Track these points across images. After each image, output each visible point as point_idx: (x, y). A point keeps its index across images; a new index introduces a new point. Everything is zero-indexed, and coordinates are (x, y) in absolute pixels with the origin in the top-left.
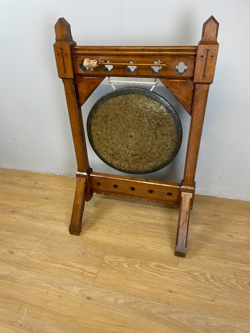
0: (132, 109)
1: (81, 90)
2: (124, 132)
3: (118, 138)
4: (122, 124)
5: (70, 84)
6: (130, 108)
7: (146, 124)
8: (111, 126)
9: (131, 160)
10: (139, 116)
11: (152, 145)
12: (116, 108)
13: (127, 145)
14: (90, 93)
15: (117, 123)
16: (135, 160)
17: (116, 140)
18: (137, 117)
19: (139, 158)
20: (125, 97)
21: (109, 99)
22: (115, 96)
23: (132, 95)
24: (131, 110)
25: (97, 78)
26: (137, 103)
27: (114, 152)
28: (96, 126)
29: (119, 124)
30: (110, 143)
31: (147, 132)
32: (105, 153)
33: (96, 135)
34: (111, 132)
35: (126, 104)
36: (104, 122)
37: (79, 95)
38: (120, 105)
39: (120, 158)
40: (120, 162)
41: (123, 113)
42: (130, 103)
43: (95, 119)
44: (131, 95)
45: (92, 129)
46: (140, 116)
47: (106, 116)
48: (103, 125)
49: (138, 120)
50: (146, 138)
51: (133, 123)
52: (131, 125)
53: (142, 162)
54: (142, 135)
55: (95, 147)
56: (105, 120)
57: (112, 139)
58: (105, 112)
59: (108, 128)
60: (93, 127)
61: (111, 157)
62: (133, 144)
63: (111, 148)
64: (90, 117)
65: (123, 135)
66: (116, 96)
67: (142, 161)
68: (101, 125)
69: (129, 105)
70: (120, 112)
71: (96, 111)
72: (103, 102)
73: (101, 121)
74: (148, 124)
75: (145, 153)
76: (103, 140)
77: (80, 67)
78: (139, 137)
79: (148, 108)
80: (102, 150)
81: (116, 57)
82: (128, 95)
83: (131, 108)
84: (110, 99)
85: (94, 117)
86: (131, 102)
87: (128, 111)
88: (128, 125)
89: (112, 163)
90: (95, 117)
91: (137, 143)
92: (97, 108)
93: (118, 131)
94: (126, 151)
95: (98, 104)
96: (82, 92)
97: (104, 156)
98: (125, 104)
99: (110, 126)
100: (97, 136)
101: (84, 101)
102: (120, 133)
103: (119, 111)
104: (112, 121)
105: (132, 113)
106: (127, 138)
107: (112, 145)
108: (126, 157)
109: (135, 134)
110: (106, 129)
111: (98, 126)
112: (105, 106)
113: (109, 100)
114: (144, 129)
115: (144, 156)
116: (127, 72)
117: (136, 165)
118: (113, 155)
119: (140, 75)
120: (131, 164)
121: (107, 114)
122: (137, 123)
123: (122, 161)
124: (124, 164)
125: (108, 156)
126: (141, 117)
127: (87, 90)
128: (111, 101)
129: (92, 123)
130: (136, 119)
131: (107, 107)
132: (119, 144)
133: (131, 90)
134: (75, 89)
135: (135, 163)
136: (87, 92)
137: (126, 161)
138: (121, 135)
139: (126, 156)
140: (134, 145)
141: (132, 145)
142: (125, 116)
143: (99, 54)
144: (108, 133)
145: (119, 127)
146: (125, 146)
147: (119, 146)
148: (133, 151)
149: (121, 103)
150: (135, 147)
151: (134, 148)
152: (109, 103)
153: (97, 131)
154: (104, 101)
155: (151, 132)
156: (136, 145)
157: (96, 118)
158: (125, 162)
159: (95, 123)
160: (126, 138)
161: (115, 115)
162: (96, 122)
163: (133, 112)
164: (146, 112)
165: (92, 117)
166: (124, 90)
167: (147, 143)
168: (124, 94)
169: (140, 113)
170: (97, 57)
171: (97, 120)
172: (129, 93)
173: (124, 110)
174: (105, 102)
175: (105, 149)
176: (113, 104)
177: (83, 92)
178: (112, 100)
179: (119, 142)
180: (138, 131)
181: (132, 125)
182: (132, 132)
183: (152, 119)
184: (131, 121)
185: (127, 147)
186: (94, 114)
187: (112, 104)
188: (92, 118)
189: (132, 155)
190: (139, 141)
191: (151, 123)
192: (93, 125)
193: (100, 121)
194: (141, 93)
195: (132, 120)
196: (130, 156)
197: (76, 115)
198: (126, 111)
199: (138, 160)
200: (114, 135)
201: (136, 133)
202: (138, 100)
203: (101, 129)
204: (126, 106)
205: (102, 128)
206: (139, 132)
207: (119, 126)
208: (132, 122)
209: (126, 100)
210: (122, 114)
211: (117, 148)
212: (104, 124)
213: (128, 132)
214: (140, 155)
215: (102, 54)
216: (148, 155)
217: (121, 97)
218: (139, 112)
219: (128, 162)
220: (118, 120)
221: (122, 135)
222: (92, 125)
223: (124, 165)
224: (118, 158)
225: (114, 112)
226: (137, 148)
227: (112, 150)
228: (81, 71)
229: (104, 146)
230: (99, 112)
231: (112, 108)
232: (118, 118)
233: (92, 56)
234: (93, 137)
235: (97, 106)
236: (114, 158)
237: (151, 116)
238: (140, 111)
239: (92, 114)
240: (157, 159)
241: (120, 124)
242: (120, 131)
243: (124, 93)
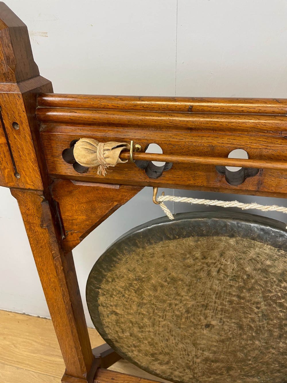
0: (222, 271)
1: (70, 214)
2: (189, 315)
3: (171, 325)
4: (187, 300)
5: (34, 203)
6: (216, 267)
7: (259, 306)
8: (154, 301)
9: (200, 368)
10: (240, 289)
11: (267, 348)
12: (170, 265)
13: (195, 340)
14: (96, 223)
15: (173, 296)
16: (211, 369)
17: (166, 330)
18: (234, 289)
19: (223, 367)
20: (203, 241)
21: (153, 241)
22: (172, 237)
23: (228, 238)
24: (218, 272)
25: (118, 187)
26: (240, 259)
27: (158, 350)
28: (112, 297)
29: (176, 299)
30: (147, 333)
31: (257, 323)
32: (134, 349)
33: (112, 314)
34: (154, 311)
35: (203, 259)
36: (134, 290)
37: (65, 225)
38: (184, 259)
39: (172, 361)
40: (171, 367)
41: (191, 276)
42: (218, 257)
43: (110, 282)
44: (223, 238)
45: (99, 302)
46: (243, 287)
47: (140, 279)
48: (130, 297)
49: (235, 296)
50: (252, 334)
51: (217, 300)
52: (213, 304)
53: (230, 375)
54: (241, 327)
55: (109, 335)
56: (138, 288)
57: (155, 326)
58: (138, 270)
59: (145, 304)
60: (101, 299)
61: (149, 358)
62: (212, 342)
63: (149, 342)
64: (95, 278)
65: (186, 321)
66: (175, 238)
67: (231, 373)
68: (126, 296)
69: (214, 261)
70: (181, 273)
71: (112, 267)
72: (134, 248)
73: (126, 288)
74: (263, 307)
75: (243, 361)
76: (131, 325)
77: (64, 157)
78: (231, 329)
79: (274, 274)
80: (127, 343)
81: (183, 132)
82: (215, 238)
83: (217, 269)
84: (155, 243)
85: (105, 278)
86: (221, 255)
87: (209, 273)
88: (205, 303)
89: (149, 367)
90: (110, 280)
91: (223, 339)
92: (115, 259)
93: (174, 312)
94: (190, 352)
95: (117, 250)
96: (72, 220)
97: (130, 354)
98: (200, 258)
99: (151, 300)
100: (114, 317)
101: (77, 240)
102: (177, 316)
103: (179, 272)
104: (155, 290)
105: (219, 280)
106: (195, 329)
107: (153, 337)
108: (188, 362)
109: (220, 322)
110: (140, 305)
111: (116, 298)
112: (138, 258)
113: (151, 244)
114: (250, 316)
115: (237, 365)
116: (220, 181)
117: (212, 378)
118: (153, 355)
119: (266, 190)
120: (200, 374)
121: (143, 276)
122: (231, 302)
123: (177, 367)
124: (180, 372)
125: (141, 355)
126: (244, 291)
127: (87, 215)
128: (158, 248)
129: (100, 290)
130: (230, 294)
131: (145, 261)
132: (173, 338)
133: (226, 226)
134: (49, 213)
135: (212, 374)
136: (87, 220)
137: (189, 368)
138: (179, 321)
139: (190, 360)
140: (215, 344)
141: (210, 343)
142: (196, 283)
143: (127, 123)
144: (143, 314)
145: (176, 305)
146: (189, 341)
147: (171, 341)
148: (211, 353)
149: (188, 256)
150: (216, 346)
151: (215, 349)
152: (151, 251)
153: (114, 308)
154: (135, 245)
155: (268, 323)
156: (219, 344)
157: (112, 281)
158: (185, 370)
159: (108, 290)
160: (193, 328)
161: (168, 279)
162: (111, 289)
163: (224, 277)
164: (266, 282)
165: (101, 278)
166: (202, 224)
167: (251, 342)
168: (202, 235)
169: (245, 282)
170: (118, 131)
171: (115, 286)
172: (217, 234)
173: (197, 271)
174: (141, 249)
175: (134, 343)
176: (164, 256)
177: (76, 220)
178: (160, 246)
179: (174, 333)
180: (232, 319)
181: (216, 305)
182: (212, 318)
183: (279, 298)
184: (214, 297)
185: (195, 344)
186: (106, 272)
187: (162, 254)
188: (100, 281)
189: (206, 360)
190: (231, 336)
191: (274, 305)
192: (104, 295)
193: (122, 287)
194: (256, 236)
195: (219, 295)
196: (199, 360)
197: (56, 275)
198: (203, 274)
199: (220, 369)
200: (161, 319)
201: (224, 322)
202: (244, 253)
203: (124, 304)
204: (203, 263)
205: (127, 301)
206: (233, 321)
207: (177, 302)
208: (216, 298)
209: (206, 250)
210: (188, 279)
211: (167, 343)
212: (134, 294)
213: (202, 318)
214: (228, 362)
215: (136, 123)
216: (251, 364)
217: (190, 241)
218: (242, 278)
219: (193, 370)
220: (174, 290)
221: (183, 320)
222: (100, 294)
223: (181, 374)
224: (168, 361)
225: (164, 274)
226: (223, 349)
227: (152, 346)
228: (66, 170)
229: (131, 335)
230: (122, 269)
231: (159, 265)
232: (175, 286)
233: (101, 128)
234: (103, 316)
235: (115, 257)
236: (157, 360)
237: (280, 290)
238: (245, 277)
239: (101, 272)
240: (271, 374)
241: (181, 299)
242: (177, 313)
243: (203, 231)
